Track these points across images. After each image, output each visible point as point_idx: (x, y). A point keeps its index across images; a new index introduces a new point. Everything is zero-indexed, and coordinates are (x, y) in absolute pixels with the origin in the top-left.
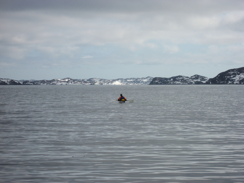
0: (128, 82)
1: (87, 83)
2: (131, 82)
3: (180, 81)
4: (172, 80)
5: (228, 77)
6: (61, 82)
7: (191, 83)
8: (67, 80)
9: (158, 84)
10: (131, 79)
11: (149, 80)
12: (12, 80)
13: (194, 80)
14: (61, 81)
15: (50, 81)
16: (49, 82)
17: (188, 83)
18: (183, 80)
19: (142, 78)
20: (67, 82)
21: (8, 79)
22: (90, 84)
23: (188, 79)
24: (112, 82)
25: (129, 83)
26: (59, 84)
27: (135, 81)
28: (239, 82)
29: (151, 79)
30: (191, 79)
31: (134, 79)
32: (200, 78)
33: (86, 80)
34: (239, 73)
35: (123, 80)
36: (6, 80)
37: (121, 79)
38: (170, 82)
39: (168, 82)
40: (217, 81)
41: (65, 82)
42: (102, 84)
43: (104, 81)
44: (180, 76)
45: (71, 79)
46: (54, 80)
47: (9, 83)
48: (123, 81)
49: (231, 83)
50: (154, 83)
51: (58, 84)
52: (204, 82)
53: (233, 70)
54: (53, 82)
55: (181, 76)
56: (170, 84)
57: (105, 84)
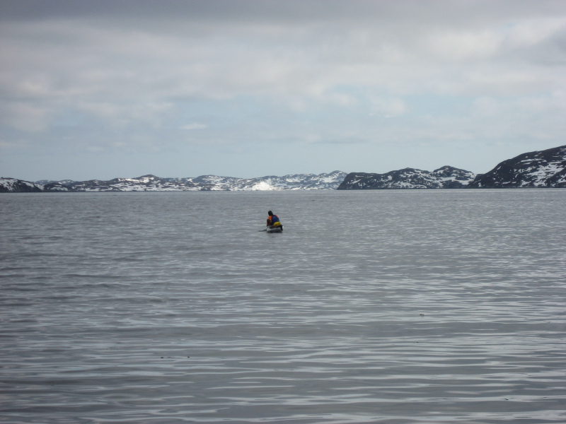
0: (289, 184)
1: (194, 186)
2: (296, 183)
3: (410, 180)
4: (390, 178)
5: (520, 171)
6: (132, 185)
7: (435, 186)
8: (146, 180)
9: (359, 188)
10: (295, 176)
11: (338, 178)
12: (19, 181)
13: (442, 178)
14: (132, 182)
15: (108, 183)
16: (105, 185)
17: (427, 186)
18: (416, 179)
19: (321, 175)
20: (147, 184)
21: (9, 179)
22: (200, 188)
23: (427, 176)
24: (251, 184)
25: (290, 187)
26: (129, 188)
27: (305, 181)
28: (545, 183)
29: (342, 177)
30: (434, 175)
31: (301, 176)
32: (456, 173)
33: (190, 180)
34: (545, 161)
35: (278, 179)
36: (6, 180)
37: (272, 177)
38: (386, 183)
39: (382, 183)
40: (496, 181)
41: (143, 184)
42: (228, 190)
43: (234, 181)
44: (408, 170)
45: (156, 179)
46: (117, 179)
47: (13, 187)
48: (277, 181)
49: (527, 185)
50: (350, 185)
51: (127, 190)
52: (465, 183)
53: (531, 155)
54: (114, 184)
55: (412, 170)
56: (386, 188)
57: (236, 189)
